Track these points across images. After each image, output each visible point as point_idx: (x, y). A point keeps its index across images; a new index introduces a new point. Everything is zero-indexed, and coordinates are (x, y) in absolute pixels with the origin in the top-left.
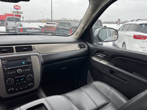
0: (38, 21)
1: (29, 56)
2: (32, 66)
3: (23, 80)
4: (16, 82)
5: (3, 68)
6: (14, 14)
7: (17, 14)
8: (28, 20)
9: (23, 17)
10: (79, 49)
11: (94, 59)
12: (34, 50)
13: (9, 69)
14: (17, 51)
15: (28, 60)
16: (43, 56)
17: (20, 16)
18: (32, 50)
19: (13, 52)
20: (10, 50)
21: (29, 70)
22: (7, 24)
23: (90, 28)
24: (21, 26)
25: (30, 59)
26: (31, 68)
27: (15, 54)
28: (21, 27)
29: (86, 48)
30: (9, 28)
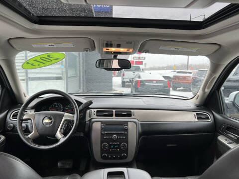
0: (166, 67)
1: (127, 123)
2: (127, 134)
3: (117, 148)
4: (111, 148)
5: (101, 131)
6: (135, 60)
7: (138, 60)
8: (152, 66)
9: (145, 64)
10: (196, 120)
11: (221, 139)
12: (133, 117)
13: (106, 133)
14: (116, 116)
15: (125, 127)
16: (141, 124)
17: (141, 63)
18: (131, 116)
19: (112, 116)
20: (110, 114)
21: (124, 137)
22: (124, 75)
23: (217, 92)
24: (139, 77)
25: (127, 126)
26: (127, 136)
27: (114, 119)
28: (139, 79)
29: (210, 121)
30: (125, 80)
